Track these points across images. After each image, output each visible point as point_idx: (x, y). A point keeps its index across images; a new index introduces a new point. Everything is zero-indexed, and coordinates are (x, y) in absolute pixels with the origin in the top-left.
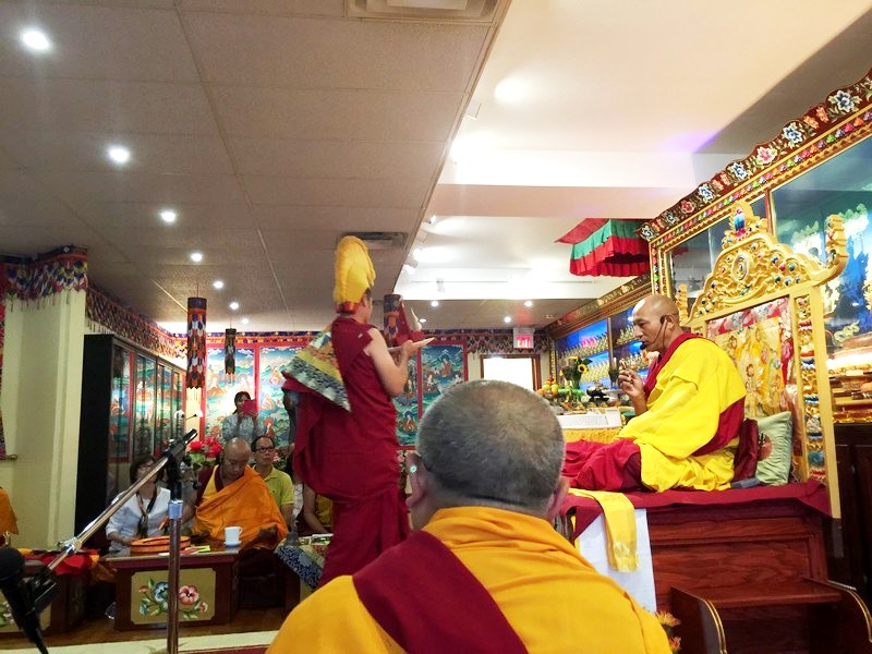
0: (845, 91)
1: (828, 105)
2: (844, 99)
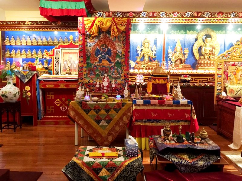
0: (210, 13)
1: (204, 13)
2: (208, 14)
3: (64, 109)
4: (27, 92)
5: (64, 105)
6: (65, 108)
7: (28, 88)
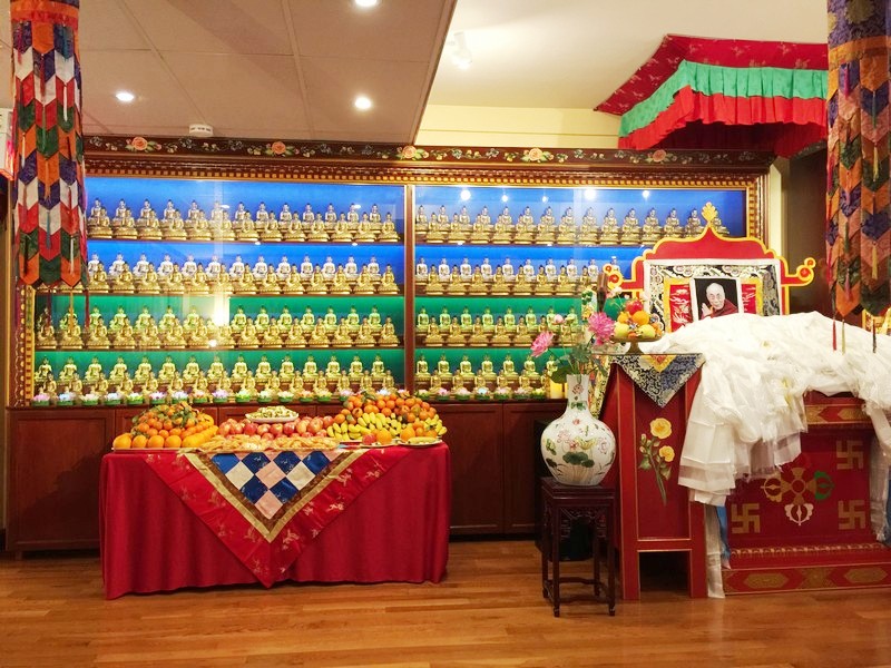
3: (799, 513)
4: (657, 445)
5: (799, 497)
6: (804, 511)
7: (663, 428)
